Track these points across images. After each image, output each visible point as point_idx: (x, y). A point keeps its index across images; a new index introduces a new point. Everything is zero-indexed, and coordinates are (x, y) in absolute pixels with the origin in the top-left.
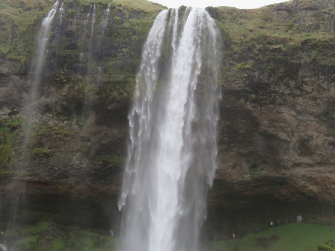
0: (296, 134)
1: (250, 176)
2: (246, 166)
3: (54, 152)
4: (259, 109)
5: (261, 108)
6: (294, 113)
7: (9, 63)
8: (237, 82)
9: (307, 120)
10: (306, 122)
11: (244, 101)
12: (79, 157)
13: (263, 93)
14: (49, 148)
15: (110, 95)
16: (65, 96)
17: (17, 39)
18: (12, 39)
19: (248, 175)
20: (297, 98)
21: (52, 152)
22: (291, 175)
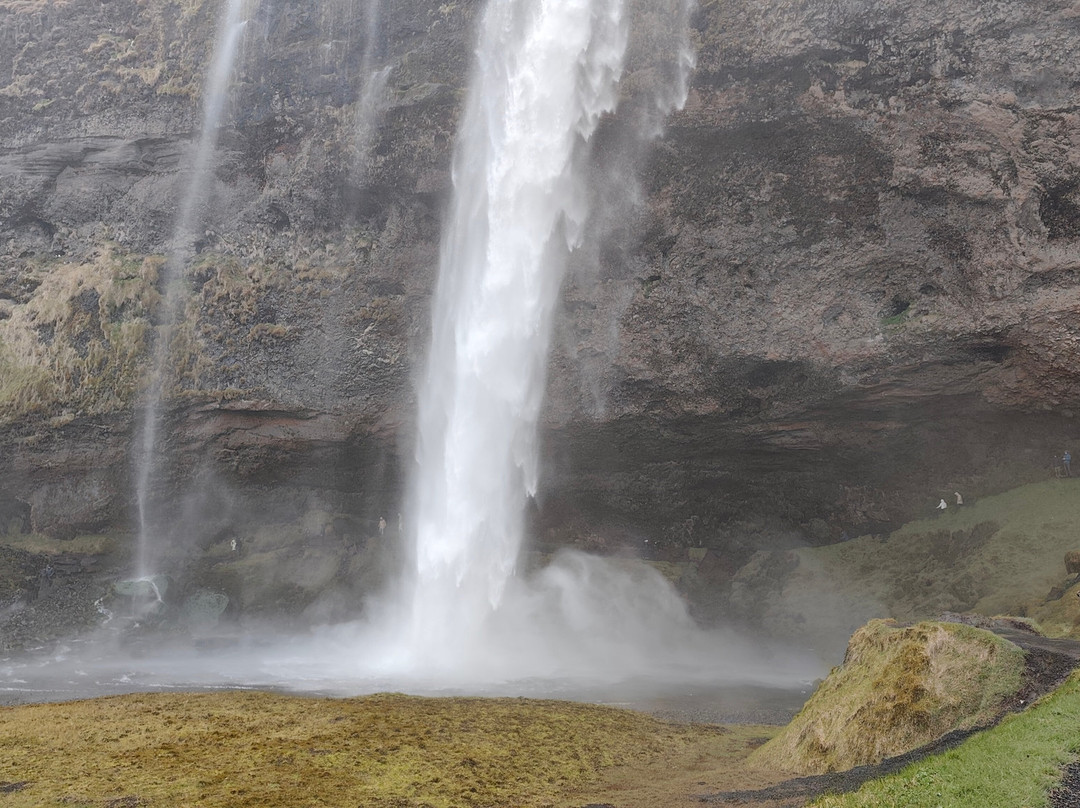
0: (1024, 172)
1: (885, 340)
2: (870, 311)
3: (301, 331)
4: (881, 106)
5: (887, 103)
6: (1009, 96)
7: (165, 108)
8: (786, 26)
9: (1060, 111)
10: (1062, 118)
11: (823, 89)
12: (374, 336)
13: (886, 47)
14: (289, 321)
15: (414, 149)
16: (306, 172)
17: (178, 42)
18: (166, 44)
19: (879, 338)
20: (1013, 38)
21: (296, 330)
22: (1023, 315)
